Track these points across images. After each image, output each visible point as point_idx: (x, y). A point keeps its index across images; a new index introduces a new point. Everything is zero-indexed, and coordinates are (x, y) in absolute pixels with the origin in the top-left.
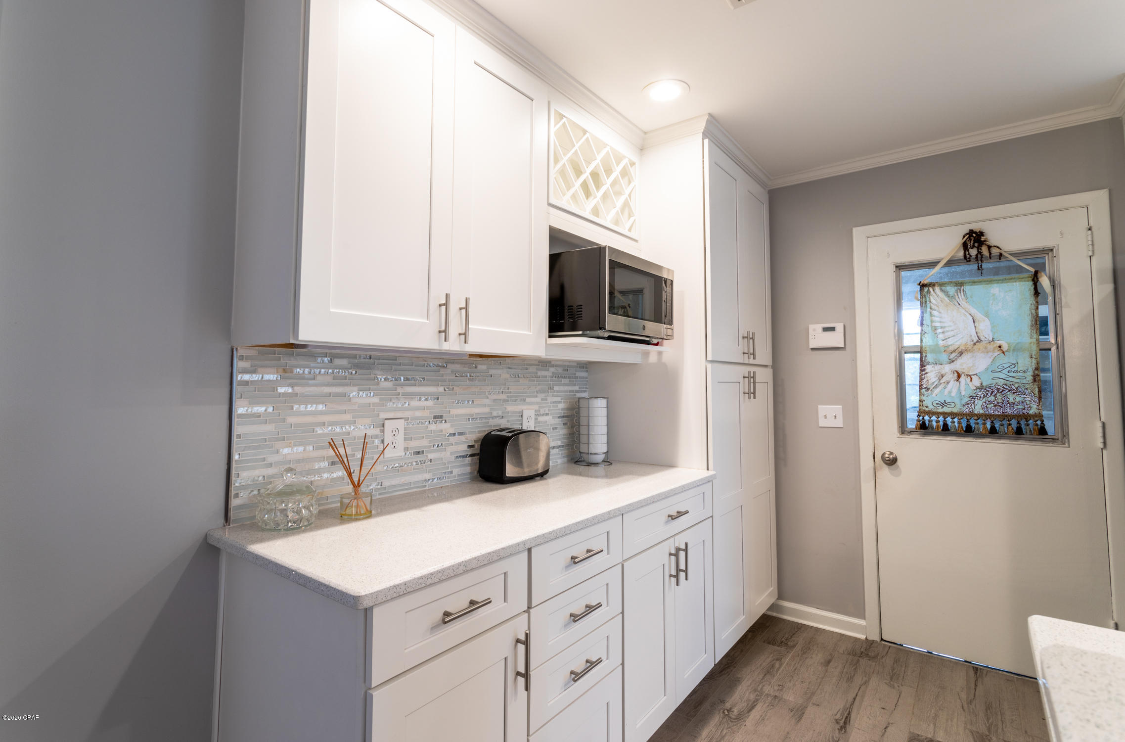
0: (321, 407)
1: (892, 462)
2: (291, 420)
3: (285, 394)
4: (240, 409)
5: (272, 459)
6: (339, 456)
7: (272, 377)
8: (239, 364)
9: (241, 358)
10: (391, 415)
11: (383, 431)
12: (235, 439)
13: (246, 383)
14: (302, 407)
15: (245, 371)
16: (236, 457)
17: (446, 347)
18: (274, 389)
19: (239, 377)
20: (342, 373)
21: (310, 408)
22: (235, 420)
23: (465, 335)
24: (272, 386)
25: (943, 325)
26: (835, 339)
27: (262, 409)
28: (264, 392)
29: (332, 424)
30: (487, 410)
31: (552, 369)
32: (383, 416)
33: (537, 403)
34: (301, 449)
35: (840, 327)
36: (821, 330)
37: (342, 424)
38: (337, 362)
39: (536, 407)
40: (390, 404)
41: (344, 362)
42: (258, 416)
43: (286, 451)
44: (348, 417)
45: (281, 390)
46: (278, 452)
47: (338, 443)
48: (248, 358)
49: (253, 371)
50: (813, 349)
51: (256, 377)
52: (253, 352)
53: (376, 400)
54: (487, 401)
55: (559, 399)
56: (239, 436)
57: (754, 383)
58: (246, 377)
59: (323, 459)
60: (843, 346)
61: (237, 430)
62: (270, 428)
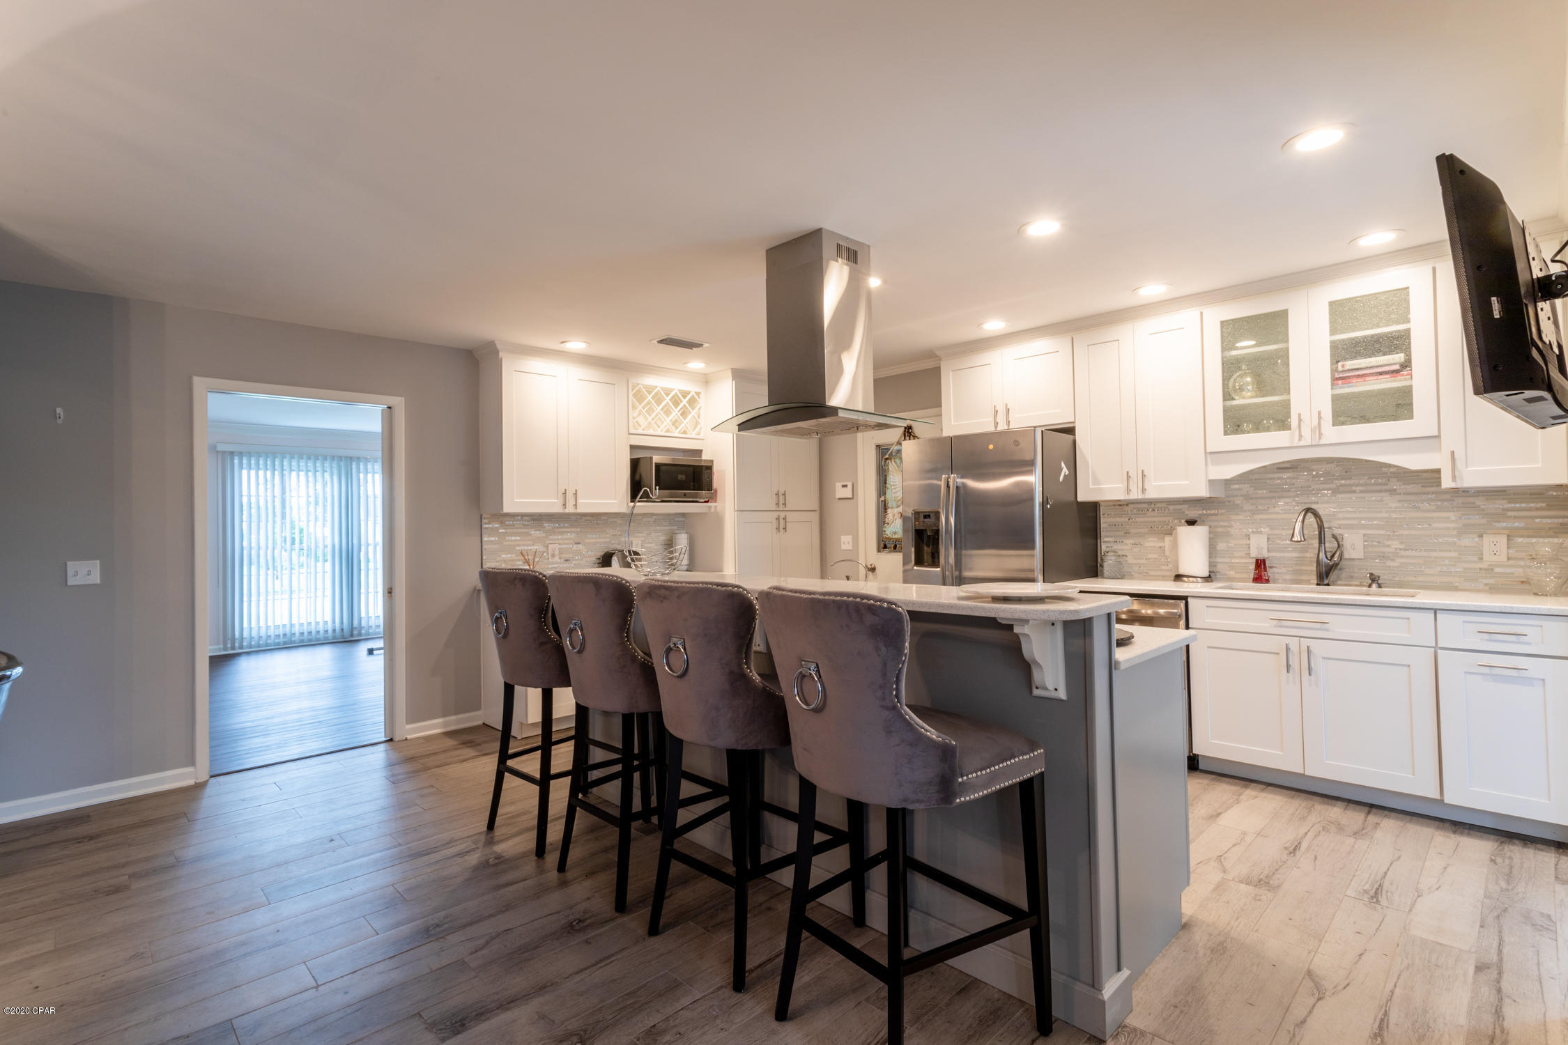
0: (518, 538)
1: (873, 570)
2: (505, 543)
3: (502, 533)
4: (485, 539)
5: (498, 559)
6: (525, 559)
7: (497, 526)
8: (484, 521)
9: (485, 518)
10: (551, 542)
11: (548, 549)
12: (483, 550)
13: (487, 528)
14: (510, 538)
15: (486, 524)
16: (484, 557)
17: (567, 511)
18: (498, 531)
19: (484, 526)
20: (527, 523)
21: (514, 538)
22: (484, 543)
23: (576, 505)
24: (497, 529)
25: (895, 484)
26: (847, 493)
27: (493, 539)
28: (494, 532)
29: (523, 545)
30: (608, 540)
31: (654, 517)
32: (548, 542)
33: (644, 537)
34: (510, 555)
35: (850, 485)
36: (840, 486)
37: (527, 545)
38: (524, 518)
39: (643, 539)
40: (551, 537)
41: (527, 518)
42: (492, 541)
43: (504, 556)
44: (530, 542)
45: (501, 531)
46: (500, 556)
47: (525, 554)
48: (487, 518)
49: (489, 523)
50: (840, 499)
51: (491, 526)
52: (489, 516)
53: (544, 535)
54: (608, 535)
55: (660, 534)
56: (485, 549)
57: (786, 522)
58: (487, 526)
59: (519, 560)
60: (851, 496)
61: (484, 547)
62: (497, 546)
